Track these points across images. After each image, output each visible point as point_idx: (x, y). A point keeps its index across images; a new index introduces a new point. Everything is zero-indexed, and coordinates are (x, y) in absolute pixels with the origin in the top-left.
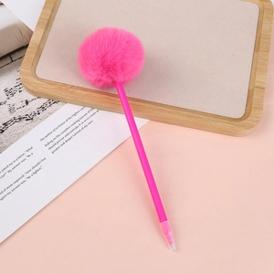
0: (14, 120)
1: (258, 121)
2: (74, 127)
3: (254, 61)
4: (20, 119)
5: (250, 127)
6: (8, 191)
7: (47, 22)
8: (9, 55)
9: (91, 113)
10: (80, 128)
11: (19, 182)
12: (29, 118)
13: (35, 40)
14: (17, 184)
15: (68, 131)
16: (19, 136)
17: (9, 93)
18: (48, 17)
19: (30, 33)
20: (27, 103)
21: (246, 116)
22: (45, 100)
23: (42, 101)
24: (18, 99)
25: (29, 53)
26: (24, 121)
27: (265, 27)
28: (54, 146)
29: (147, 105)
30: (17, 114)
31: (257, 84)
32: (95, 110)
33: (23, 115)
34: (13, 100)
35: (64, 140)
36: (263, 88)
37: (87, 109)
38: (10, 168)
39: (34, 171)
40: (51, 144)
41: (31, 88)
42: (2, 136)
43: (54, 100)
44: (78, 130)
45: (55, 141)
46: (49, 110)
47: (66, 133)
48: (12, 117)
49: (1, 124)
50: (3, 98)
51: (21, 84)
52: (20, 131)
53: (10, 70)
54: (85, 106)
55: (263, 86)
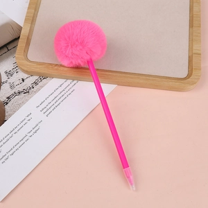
0: (15, 94)
1: (199, 79)
2: (61, 95)
3: (191, 34)
4: (19, 93)
5: (194, 83)
6: (16, 148)
7: (32, 18)
8: (6, 46)
9: (73, 84)
10: (65, 96)
11: (23, 141)
12: (26, 92)
13: (24, 33)
15: (57, 99)
16: (20, 105)
17: (9, 74)
18: (32, 15)
19: (20, 28)
20: (23, 80)
21: (189, 76)
22: (36, 77)
23: (35, 78)
24: (16, 78)
25: (21, 43)
26: (22, 94)
27: (195, 9)
28: (47, 111)
29: (115, 74)
30: (17, 89)
31: (194, 51)
32: (75, 82)
33: (21, 90)
34: (12, 80)
35: (54, 106)
36: (200, 54)
37: (69, 81)
38: (16, 130)
39: (34, 131)
40: (45, 110)
41: (25, 69)
42: (6, 107)
43: (43, 77)
44: (64, 97)
45: (48, 107)
46: (40, 84)
47: (55, 100)
48: (13, 92)
49: (5, 98)
50: (4, 78)
51: (17, 67)
52: (20, 102)
53: (7, 57)
54: (67, 79)
55: (199, 52)
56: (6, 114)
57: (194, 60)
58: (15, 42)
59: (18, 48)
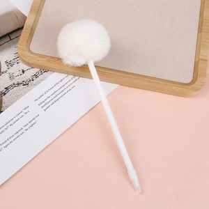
0: (14, 85)
1: (203, 85)
2: (61, 90)
3: (199, 39)
4: (18, 84)
5: (197, 90)
6: (10, 140)
7: (37, 9)
8: (8, 35)
10: (65, 91)
11: (19, 133)
12: (26, 84)
13: (28, 23)
14: (17, 135)
15: (56, 94)
16: (18, 97)
17: (9, 64)
18: (38, 6)
19: (25, 18)
20: (23, 72)
21: (193, 82)
22: (37, 70)
23: (35, 71)
24: (16, 69)
25: (24, 34)
26: (21, 86)
27: (206, 14)
28: (45, 105)
29: (118, 73)
30: (16, 81)
31: (201, 57)
32: (77, 78)
33: (20, 81)
34: (12, 70)
35: (53, 101)
36: (206, 61)
37: (70, 77)
38: (12, 122)
39: (30, 124)
40: (43, 104)
41: (26, 60)
42: (4, 97)
43: (44, 70)
44: (64, 93)
45: (46, 102)
46: (41, 77)
47: (54, 95)
48: (12, 83)
49: (3, 89)
50: (4, 68)
51: (18, 57)
52: (18, 94)
53: (9, 47)
54: (69, 74)
55: (205, 58)
56: (3, 105)
57: (200, 66)
58: (19, 32)
59: (21, 38)
